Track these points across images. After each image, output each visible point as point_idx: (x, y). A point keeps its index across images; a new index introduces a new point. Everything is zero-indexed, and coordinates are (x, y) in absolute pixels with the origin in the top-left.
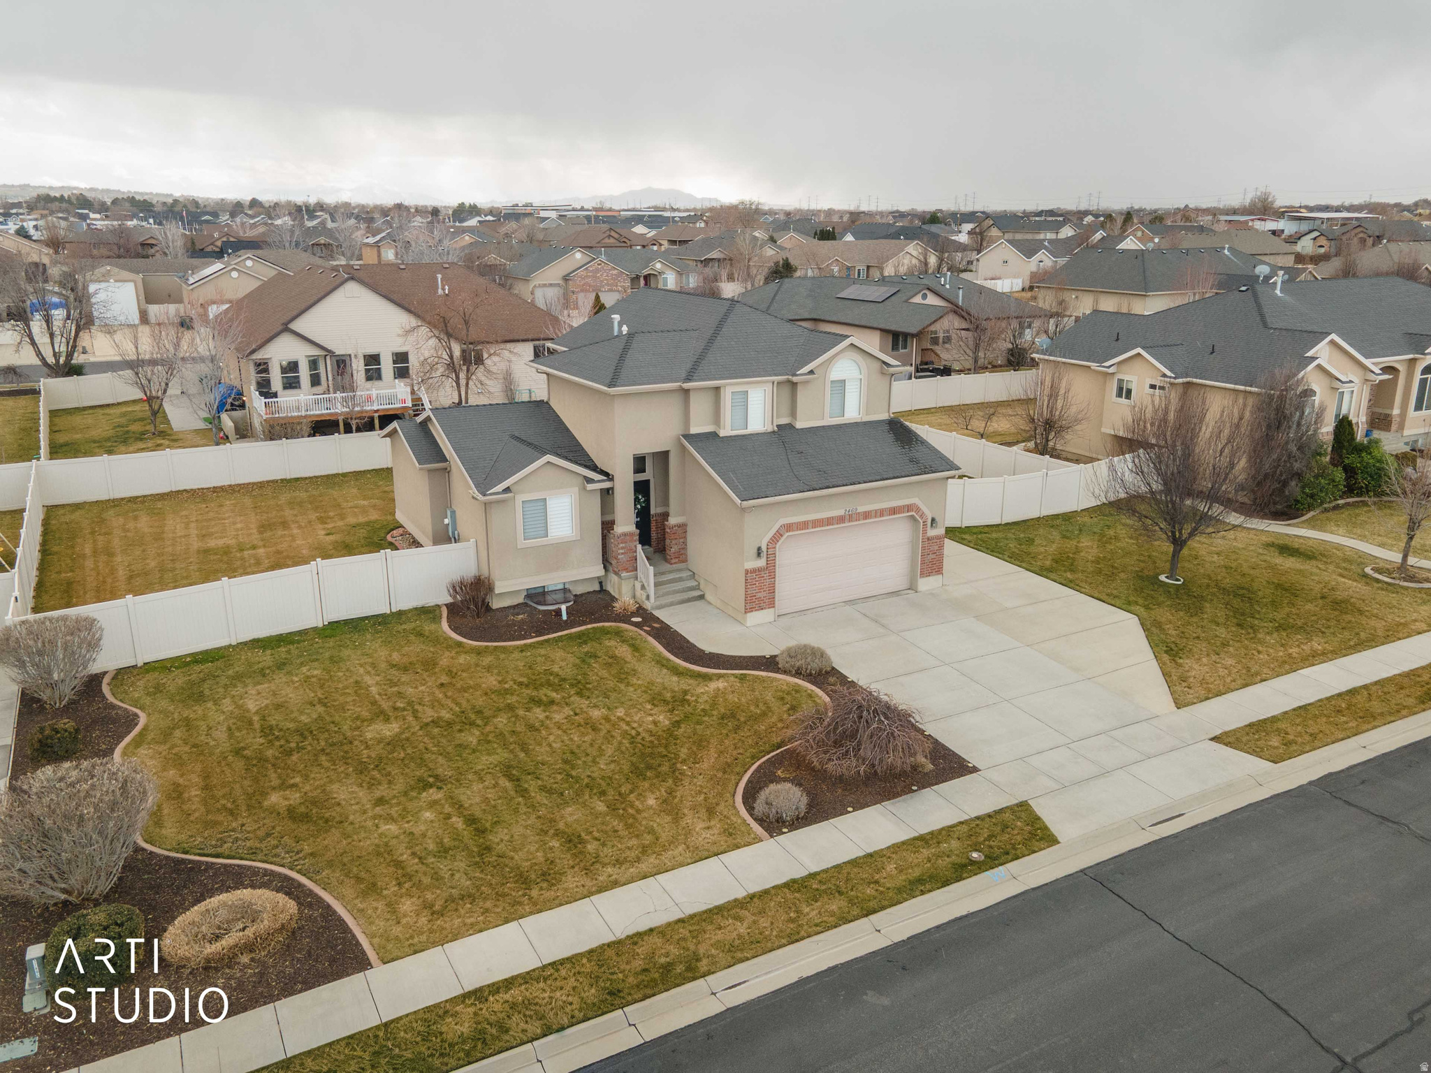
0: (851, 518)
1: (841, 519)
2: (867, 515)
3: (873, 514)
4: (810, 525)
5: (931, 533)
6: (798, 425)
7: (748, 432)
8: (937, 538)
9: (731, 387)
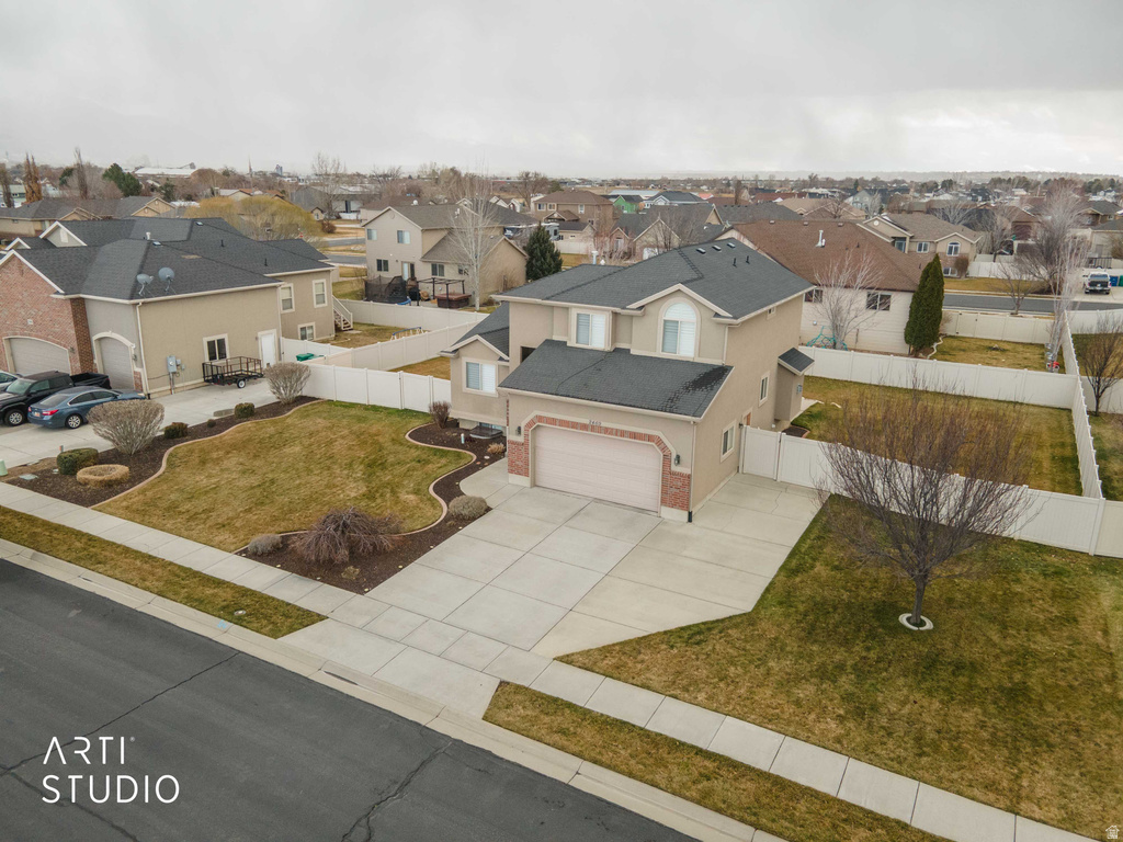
0: (593, 428)
3: (614, 432)
5: (674, 468)
6: (634, 352)
7: (589, 347)
8: (681, 475)
9: (576, 310)
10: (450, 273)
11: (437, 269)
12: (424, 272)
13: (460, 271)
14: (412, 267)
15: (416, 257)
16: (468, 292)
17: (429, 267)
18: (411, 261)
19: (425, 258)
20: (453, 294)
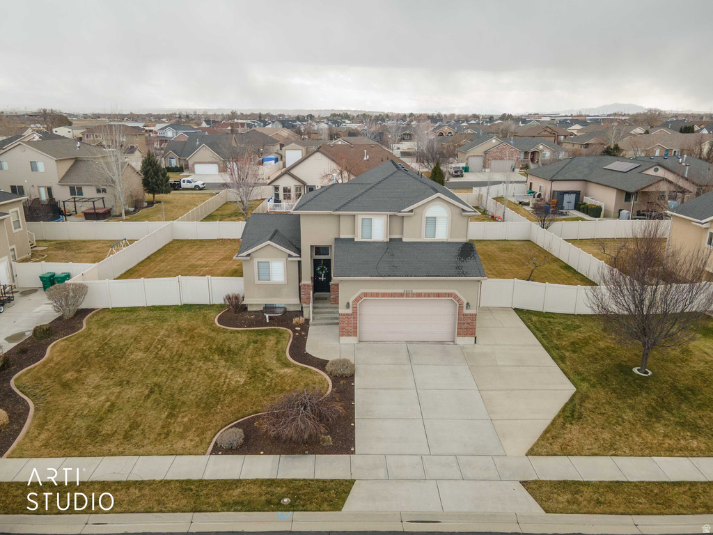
0: (407, 295)
1: (401, 295)
2: (418, 295)
3: (423, 295)
4: (380, 295)
5: (466, 311)
6: (404, 240)
7: (372, 240)
8: (471, 315)
9: (361, 216)
10: (89, 192)
11: (76, 191)
12: (62, 194)
13: (99, 191)
14: (49, 190)
15: (53, 181)
16: (108, 206)
17: (68, 189)
18: (49, 185)
19: (62, 182)
20: (99, 209)
